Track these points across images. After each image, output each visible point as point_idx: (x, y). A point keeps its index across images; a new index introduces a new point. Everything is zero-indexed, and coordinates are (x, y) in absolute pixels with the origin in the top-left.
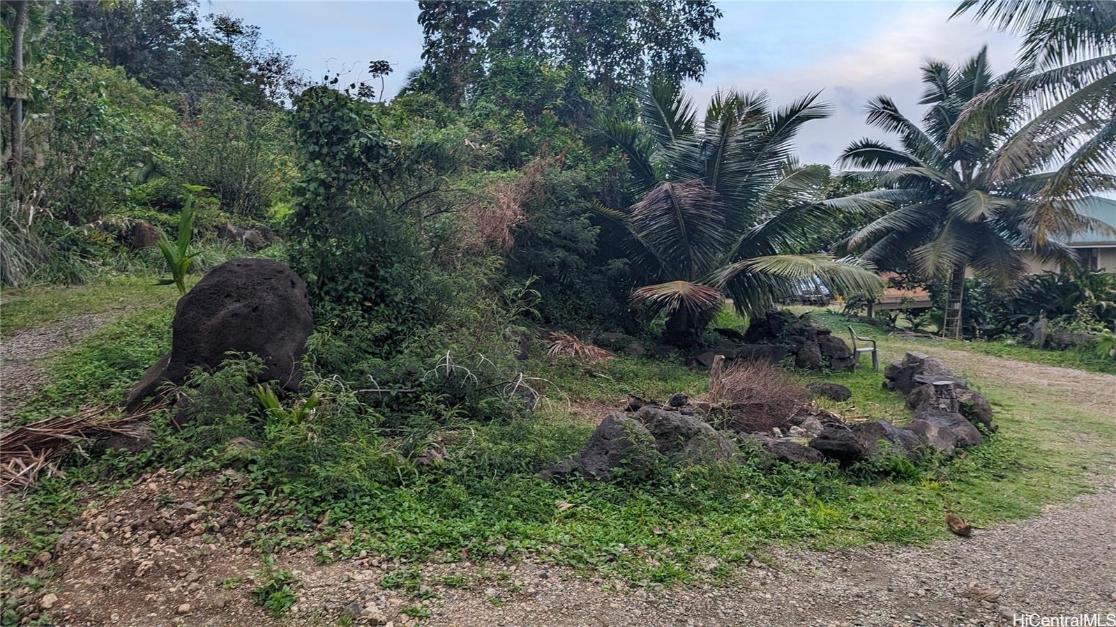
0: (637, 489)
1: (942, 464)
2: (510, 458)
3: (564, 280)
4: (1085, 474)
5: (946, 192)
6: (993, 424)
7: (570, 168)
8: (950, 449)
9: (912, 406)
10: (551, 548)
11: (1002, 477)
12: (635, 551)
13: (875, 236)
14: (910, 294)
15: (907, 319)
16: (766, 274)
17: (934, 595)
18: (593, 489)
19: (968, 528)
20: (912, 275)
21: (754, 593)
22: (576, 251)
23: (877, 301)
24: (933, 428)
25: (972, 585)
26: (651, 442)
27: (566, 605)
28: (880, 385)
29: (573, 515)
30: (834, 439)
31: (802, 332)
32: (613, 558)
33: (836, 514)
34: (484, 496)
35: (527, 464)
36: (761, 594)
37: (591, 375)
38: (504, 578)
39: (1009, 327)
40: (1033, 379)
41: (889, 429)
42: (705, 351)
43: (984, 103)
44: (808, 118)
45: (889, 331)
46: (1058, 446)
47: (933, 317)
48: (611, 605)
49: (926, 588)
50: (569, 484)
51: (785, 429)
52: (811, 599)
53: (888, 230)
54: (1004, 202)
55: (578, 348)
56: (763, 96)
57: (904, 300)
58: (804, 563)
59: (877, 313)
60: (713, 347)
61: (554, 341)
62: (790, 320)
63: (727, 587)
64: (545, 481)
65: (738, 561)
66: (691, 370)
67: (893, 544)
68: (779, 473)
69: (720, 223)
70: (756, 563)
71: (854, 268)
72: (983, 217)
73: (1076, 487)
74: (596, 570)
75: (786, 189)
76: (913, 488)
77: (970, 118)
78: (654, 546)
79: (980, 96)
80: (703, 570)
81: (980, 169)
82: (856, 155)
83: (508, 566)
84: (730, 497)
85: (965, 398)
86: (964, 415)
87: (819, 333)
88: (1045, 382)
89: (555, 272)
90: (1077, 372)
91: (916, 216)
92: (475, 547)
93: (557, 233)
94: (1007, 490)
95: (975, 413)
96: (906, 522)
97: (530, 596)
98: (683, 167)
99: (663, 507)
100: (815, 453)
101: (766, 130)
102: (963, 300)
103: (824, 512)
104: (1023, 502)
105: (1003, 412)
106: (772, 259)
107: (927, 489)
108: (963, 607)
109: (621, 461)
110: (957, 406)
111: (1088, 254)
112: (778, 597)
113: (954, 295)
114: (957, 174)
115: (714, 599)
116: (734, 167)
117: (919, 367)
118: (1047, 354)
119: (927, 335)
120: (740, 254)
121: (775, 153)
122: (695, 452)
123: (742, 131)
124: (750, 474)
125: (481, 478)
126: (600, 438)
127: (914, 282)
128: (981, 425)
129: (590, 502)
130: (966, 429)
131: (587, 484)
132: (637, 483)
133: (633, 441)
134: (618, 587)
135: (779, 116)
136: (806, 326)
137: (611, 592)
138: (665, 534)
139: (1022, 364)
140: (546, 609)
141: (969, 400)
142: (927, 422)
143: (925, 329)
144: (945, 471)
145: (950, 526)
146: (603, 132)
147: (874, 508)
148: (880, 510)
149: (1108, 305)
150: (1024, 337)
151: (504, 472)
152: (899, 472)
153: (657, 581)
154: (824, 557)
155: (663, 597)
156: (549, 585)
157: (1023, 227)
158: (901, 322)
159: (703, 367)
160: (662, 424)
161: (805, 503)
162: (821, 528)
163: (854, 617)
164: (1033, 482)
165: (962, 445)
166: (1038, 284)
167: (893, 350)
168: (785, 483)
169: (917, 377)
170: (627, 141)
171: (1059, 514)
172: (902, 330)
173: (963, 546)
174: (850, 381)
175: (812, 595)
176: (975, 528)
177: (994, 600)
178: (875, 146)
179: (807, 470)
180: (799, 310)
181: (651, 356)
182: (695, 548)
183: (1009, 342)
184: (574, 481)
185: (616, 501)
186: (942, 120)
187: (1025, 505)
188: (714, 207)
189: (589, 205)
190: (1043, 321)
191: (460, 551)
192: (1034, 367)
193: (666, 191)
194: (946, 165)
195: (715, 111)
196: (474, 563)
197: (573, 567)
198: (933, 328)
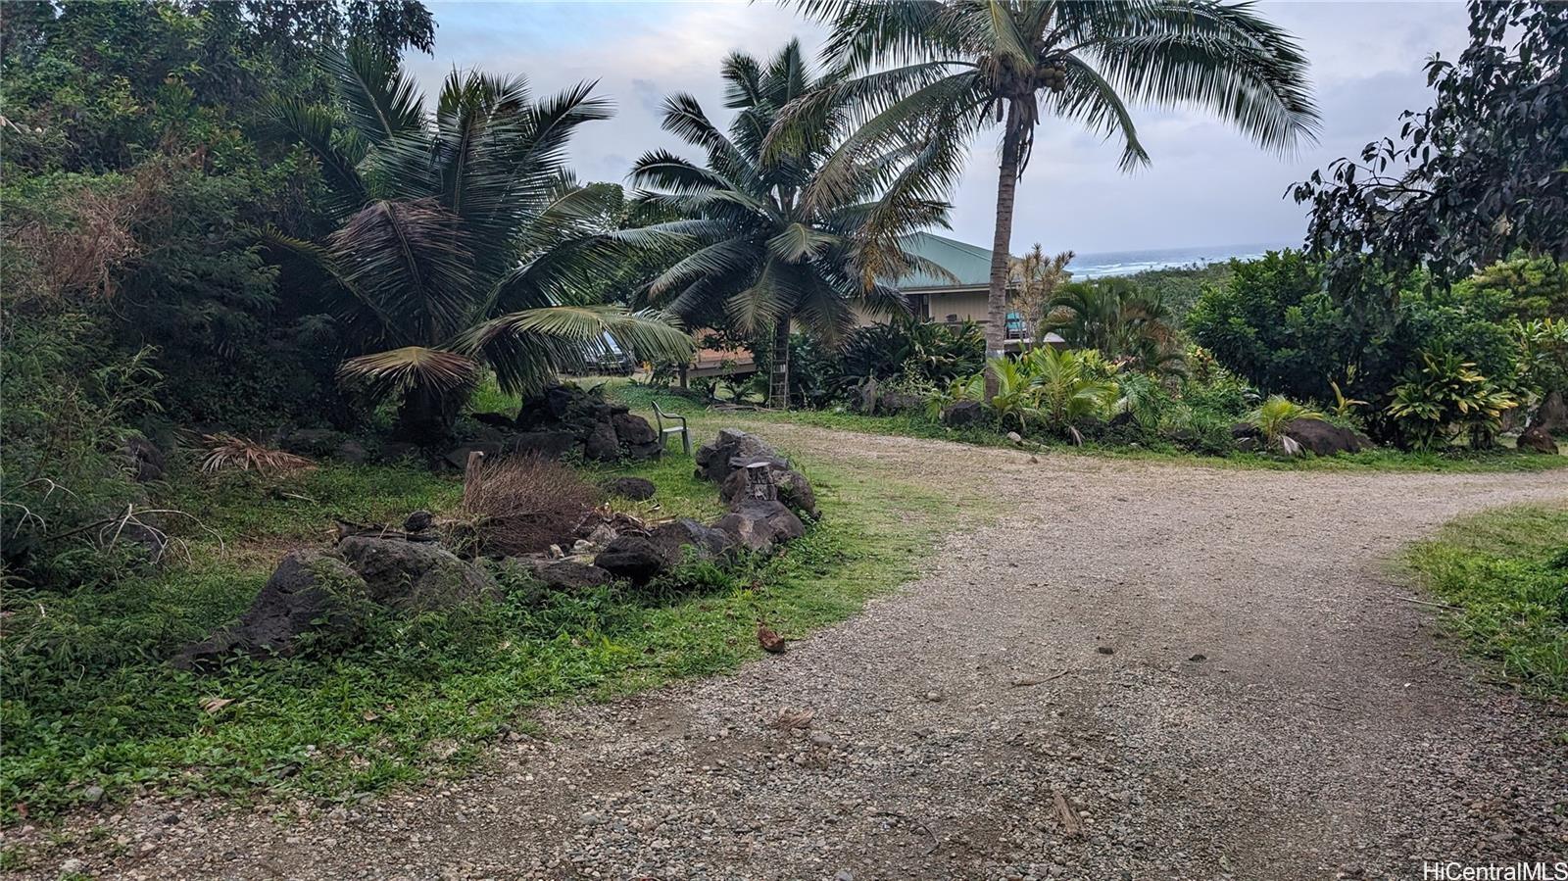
0: (339, 660)
1: (758, 566)
2: (114, 643)
3: (224, 350)
4: (910, 558)
5: (764, 225)
6: (816, 510)
7: (220, 172)
8: (767, 545)
9: (727, 497)
10: (189, 773)
11: (824, 573)
12: (332, 752)
13: (681, 284)
14: (731, 356)
15: (728, 387)
16: (536, 333)
17: (739, 733)
18: (267, 671)
19: (782, 642)
20: (732, 332)
21: (509, 778)
22: (241, 304)
23: (692, 367)
24: (747, 522)
25: (782, 712)
26: (358, 588)
27: (209, 858)
28: (692, 475)
29: (231, 716)
30: (625, 551)
31: (591, 412)
32: (295, 769)
33: (625, 650)
34: (65, 712)
35: (148, 650)
36: (520, 777)
37: (279, 497)
38: (98, 837)
39: (840, 391)
40: (862, 452)
41: (694, 530)
42: (457, 447)
43: (798, 112)
44: (584, 118)
45: (707, 404)
46: (887, 529)
47: (757, 383)
48: (289, 840)
49: (730, 726)
50: (225, 669)
51: (568, 546)
52: (586, 771)
53: (698, 274)
54: (827, 239)
55: (254, 458)
56: (518, 84)
57: (724, 364)
58: (580, 723)
59: (693, 382)
60: (471, 440)
61: (210, 449)
62: (574, 397)
63: (471, 777)
64: (182, 670)
65: (488, 737)
66: (438, 476)
67: (695, 678)
68: (551, 606)
69: (469, 262)
70: (514, 735)
71: (658, 325)
72: (804, 256)
73: (900, 574)
74: (265, 793)
75: (559, 216)
76: (722, 602)
77: (784, 129)
78: (365, 739)
79: (793, 102)
80: (436, 760)
81: (800, 196)
82: (652, 172)
83: (107, 817)
84: (480, 649)
85: (784, 481)
86: (783, 502)
87: (615, 411)
88: (875, 454)
89: (208, 338)
90: (907, 440)
91: (731, 255)
92: (42, 798)
93: (205, 276)
94: (829, 588)
95: (796, 500)
96: (711, 647)
97: (145, 856)
98: (406, 179)
99: (379, 681)
100: (600, 573)
101: (526, 131)
102: (790, 361)
103: (609, 649)
104: (845, 600)
105: (830, 494)
106: (545, 312)
107: (739, 600)
108: (771, 741)
109: (312, 622)
110: (774, 491)
111: (919, 301)
112: (543, 776)
113: (780, 354)
114: (774, 201)
115: (452, 799)
116: (484, 181)
117: (736, 447)
118: (877, 421)
119: (750, 407)
120: (499, 305)
121: (542, 164)
122: (430, 594)
123: (490, 131)
124: (510, 614)
125: (59, 682)
126: (275, 593)
127: (734, 341)
128: (802, 512)
129: (261, 692)
130: (784, 519)
131: (256, 665)
132: (339, 651)
133: (329, 589)
134: (302, 811)
135: (541, 111)
136: (596, 403)
137: (288, 821)
138: (381, 718)
139: (851, 435)
140: (174, 870)
141: (788, 483)
142: (742, 515)
143: (751, 399)
144: (761, 574)
145: (762, 642)
146: (276, 119)
147: (674, 635)
148: (682, 635)
149: (938, 361)
150: (854, 403)
151: (104, 667)
152: (706, 584)
153: (366, 790)
154: (607, 710)
155: (374, 810)
156: (181, 832)
157: (849, 269)
158: (721, 392)
159: (455, 469)
160: (376, 560)
161: (586, 642)
162: (605, 672)
163: (640, 782)
164: (857, 574)
165: (780, 539)
166: (867, 338)
167: (705, 428)
168: (557, 620)
169: (733, 461)
170: (318, 138)
171: (881, 608)
172: (722, 402)
173: (775, 664)
174: (655, 472)
175: (589, 764)
176: (791, 640)
177: (806, 726)
178: (677, 161)
179: (589, 597)
180: (587, 382)
181: (374, 461)
182: (427, 730)
183: (838, 409)
184: (234, 663)
185: (304, 682)
186: (753, 129)
187: (846, 603)
188: (458, 239)
189: (258, 232)
190: (873, 382)
191: (14, 810)
192: (863, 438)
193: (383, 213)
194: (762, 189)
195: (451, 99)
196: (42, 824)
197: (227, 796)
198: (758, 397)
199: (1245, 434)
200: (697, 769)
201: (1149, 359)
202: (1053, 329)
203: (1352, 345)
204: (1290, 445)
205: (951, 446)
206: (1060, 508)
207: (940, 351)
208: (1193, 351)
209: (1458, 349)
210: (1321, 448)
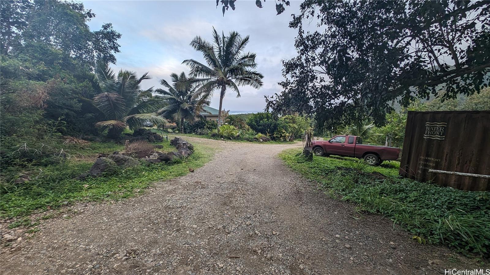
0: (111, 177)
4: (210, 157)
5: (179, 102)
6: (194, 150)
7: (68, 84)
8: (187, 156)
9: (177, 148)
10: (85, 198)
11: (197, 160)
12: (115, 192)
13: (164, 112)
14: (172, 124)
15: (172, 130)
16: (138, 119)
17: (190, 184)
18: (96, 179)
20: (172, 120)
21: (151, 194)
22: (73, 110)
23: (165, 126)
25: (196, 181)
26: (114, 164)
27: (96, 212)
28: (169, 144)
29: (90, 188)
30: (162, 157)
31: (149, 133)
32: (109, 196)
33: (166, 173)
35: (69, 176)
36: (153, 194)
37: (83, 149)
38: (69, 210)
39: (193, 131)
40: (198, 141)
41: (175, 153)
42: (122, 139)
45: (169, 133)
46: (205, 153)
47: (177, 129)
48: (111, 207)
49: (188, 183)
50: (87, 180)
51: (149, 156)
52: (165, 192)
53: (167, 110)
54: (190, 105)
55: (76, 141)
56: (135, 73)
57: (171, 126)
58: (161, 184)
59: (165, 129)
60: (125, 138)
61: (66, 139)
62: (145, 131)
63: (144, 194)
64: (77, 180)
65: (145, 188)
66: (118, 145)
67: (180, 176)
68: (151, 166)
69: (124, 105)
70: (150, 187)
72: (187, 108)
73: (209, 160)
74: (104, 200)
76: (181, 165)
78: (121, 190)
80: (136, 192)
81: (186, 98)
82: (158, 91)
83: (70, 207)
84: (139, 174)
85: (188, 145)
86: (188, 149)
87: (154, 133)
88: (201, 141)
90: (206, 139)
91: (173, 107)
92: (53, 205)
94: (198, 162)
95: (191, 148)
96: (181, 172)
97: (82, 212)
98: (111, 88)
99: (120, 180)
100: (159, 160)
102: (184, 126)
103: (163, 173)
104: (201, 164)
105: (195, 147)
106: (140, 115)
107: (184, 164)
108: (195, 185)
109: (105, 170)
110: (187, 147)
111: (205, 117)
112: (157, 193)
113: (182, 125)
114: (181, 98)
115: (141, 198)
116: (127, 91)
117: (178, 140)
118: (200, 136)
120: (130, 113)
122: (128, 164)
123: (129, 81)
124: (143, 168)
125: (49, 184)
126: (96, 166)
127: (173, 122)
128: (192, 150)
129: (96, 183)
130: (189, 151)
131: (94, 178)
132: (111, 175)
133: (109, 164)
134: (112, 202)
137: (110, 204)
138: (123, 186)
139: (196, 138)
142: (182, 151)
143: (176, 132)
144: (187, 160)
145: (190, 171)
146: (81, 74)
148: (175, 170)
150: (196, 133)
152: (178, 162)
153: (124, 198)
154: (166, 182)
155: (127, 201)
156: (88, 208)
157: (194, 111)
159: (121, 144)
160: (117, 159)
161: (159, 172)
162: (164, 176)
163: (175, 193)
164: (202, 160)
165: (189, 155)
166: (197, 122)
167: (171, 137)
168: (153, 168)
169: (178, 142)
170: (91, 78)
171: (207, 165)
172: (171, 132)
173: (193, 174)
174: (162, 144)
176: (194, 170)
177: (200, 182)
178: (163, 90)
179: (158, 164)
180: (147, 128)
182: (133, 188)
183: (193, 134)
184: (89, 178)
185: (105, 181)
186: (177, 86)
188: (122, 101)
189: (77, 96)
190: (199, 130)
191: (47, 208)
192: (199, 139)
193: (106, 95)
194: (178, 96)
195: (120, 75)
196: (54, 210)
197: (96, 201)
198: (178, 132)
199: (256, 139)
200: (184, 190)
201: (241, 127)
202: (226, 122)
203: (269, 126)
204: (261, 140)
205: (213, 140)
206: (231, 149)
207: (209, 125)
208: (247, 126)
209: (282, 127)
210: (265, 141)
